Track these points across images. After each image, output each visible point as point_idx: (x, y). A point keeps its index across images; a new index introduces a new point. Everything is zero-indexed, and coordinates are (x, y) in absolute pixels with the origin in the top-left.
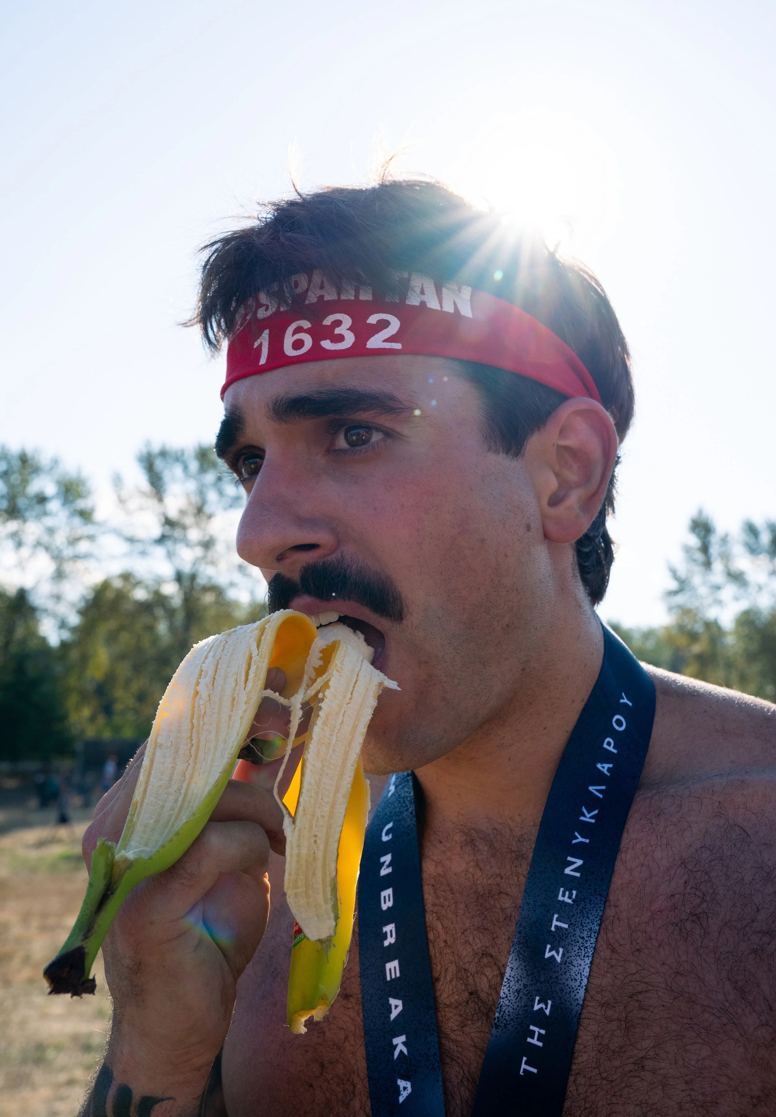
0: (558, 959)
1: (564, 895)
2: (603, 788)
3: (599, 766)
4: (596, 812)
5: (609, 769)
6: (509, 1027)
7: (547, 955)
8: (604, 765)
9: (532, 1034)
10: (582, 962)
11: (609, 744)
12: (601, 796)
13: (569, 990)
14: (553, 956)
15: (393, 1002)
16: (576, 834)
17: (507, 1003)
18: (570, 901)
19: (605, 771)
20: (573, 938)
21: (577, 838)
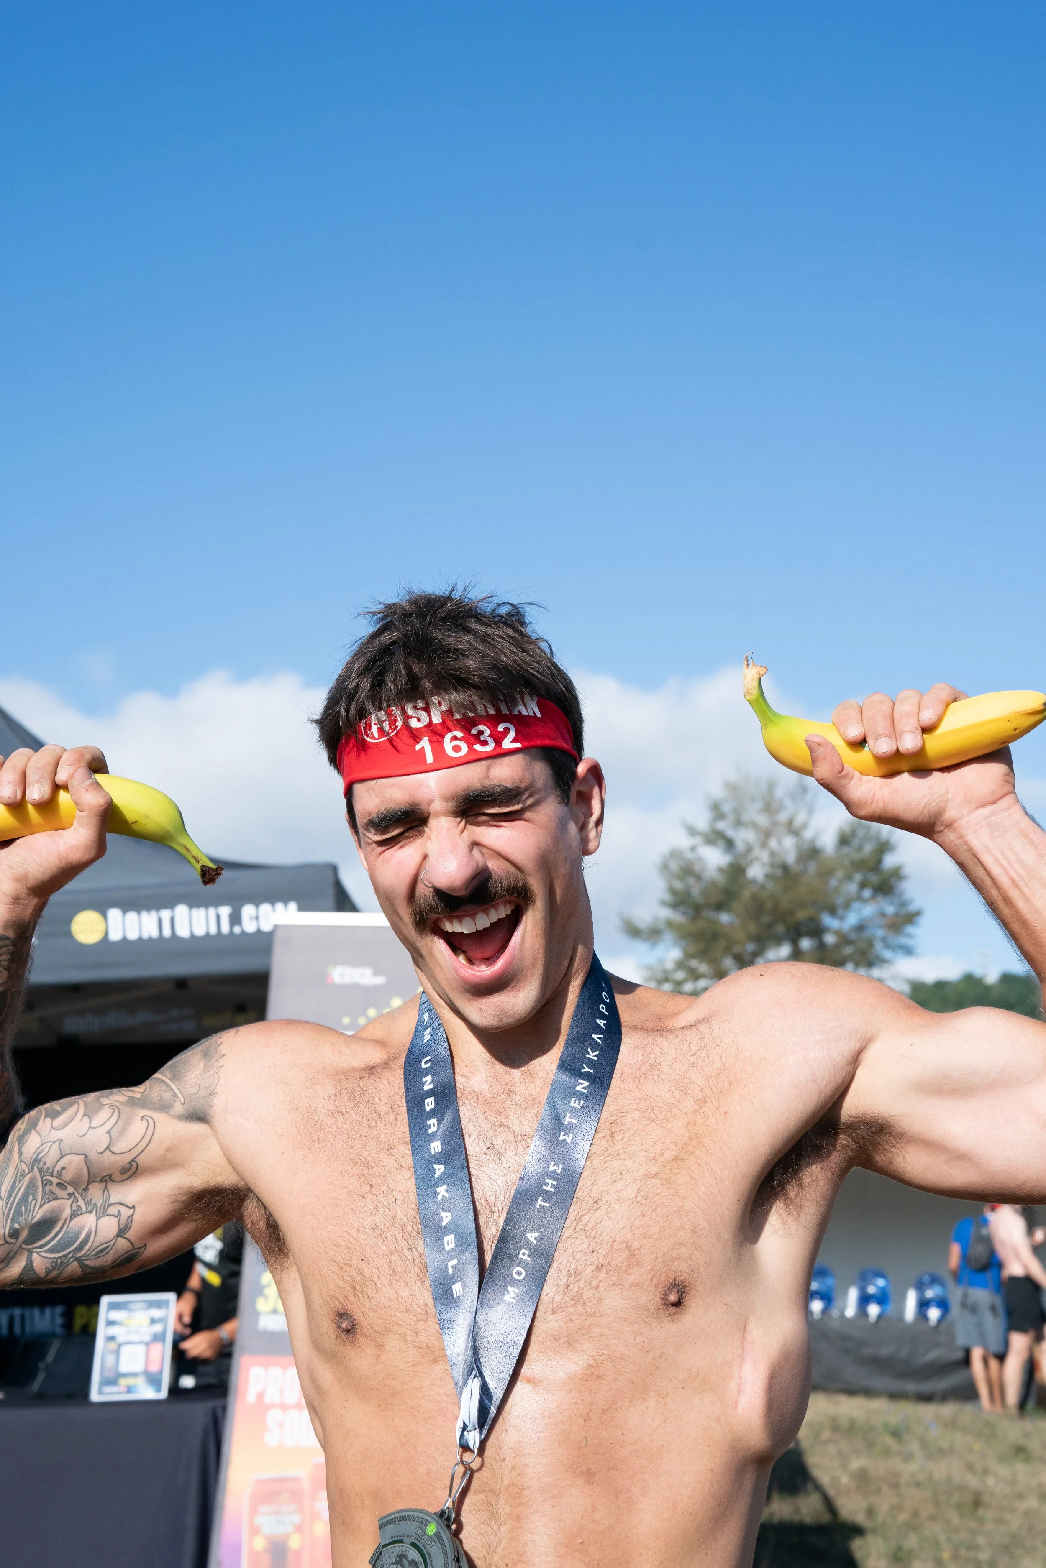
0: (569, 1141)
1: (575, 1102)
2: (602, 1036)
3: (598, 1021)
4: (597, 1053)
5: (604, 1024)
6: (531, 1180)
7: (561, 1138)
8: (601, 1021)
9: (547, 1184)
10: (585, 1144)
11: (603, 1008)
12: (600, 1042)
13: (575, 1159)
14: (565, 1139)
15: (436, 1166)
16: (584, 1065)
17: (530, 1166)
18: (579, 1107)
19: (602, 1025)
20: (579, 1129)
21: (584, 1068)
